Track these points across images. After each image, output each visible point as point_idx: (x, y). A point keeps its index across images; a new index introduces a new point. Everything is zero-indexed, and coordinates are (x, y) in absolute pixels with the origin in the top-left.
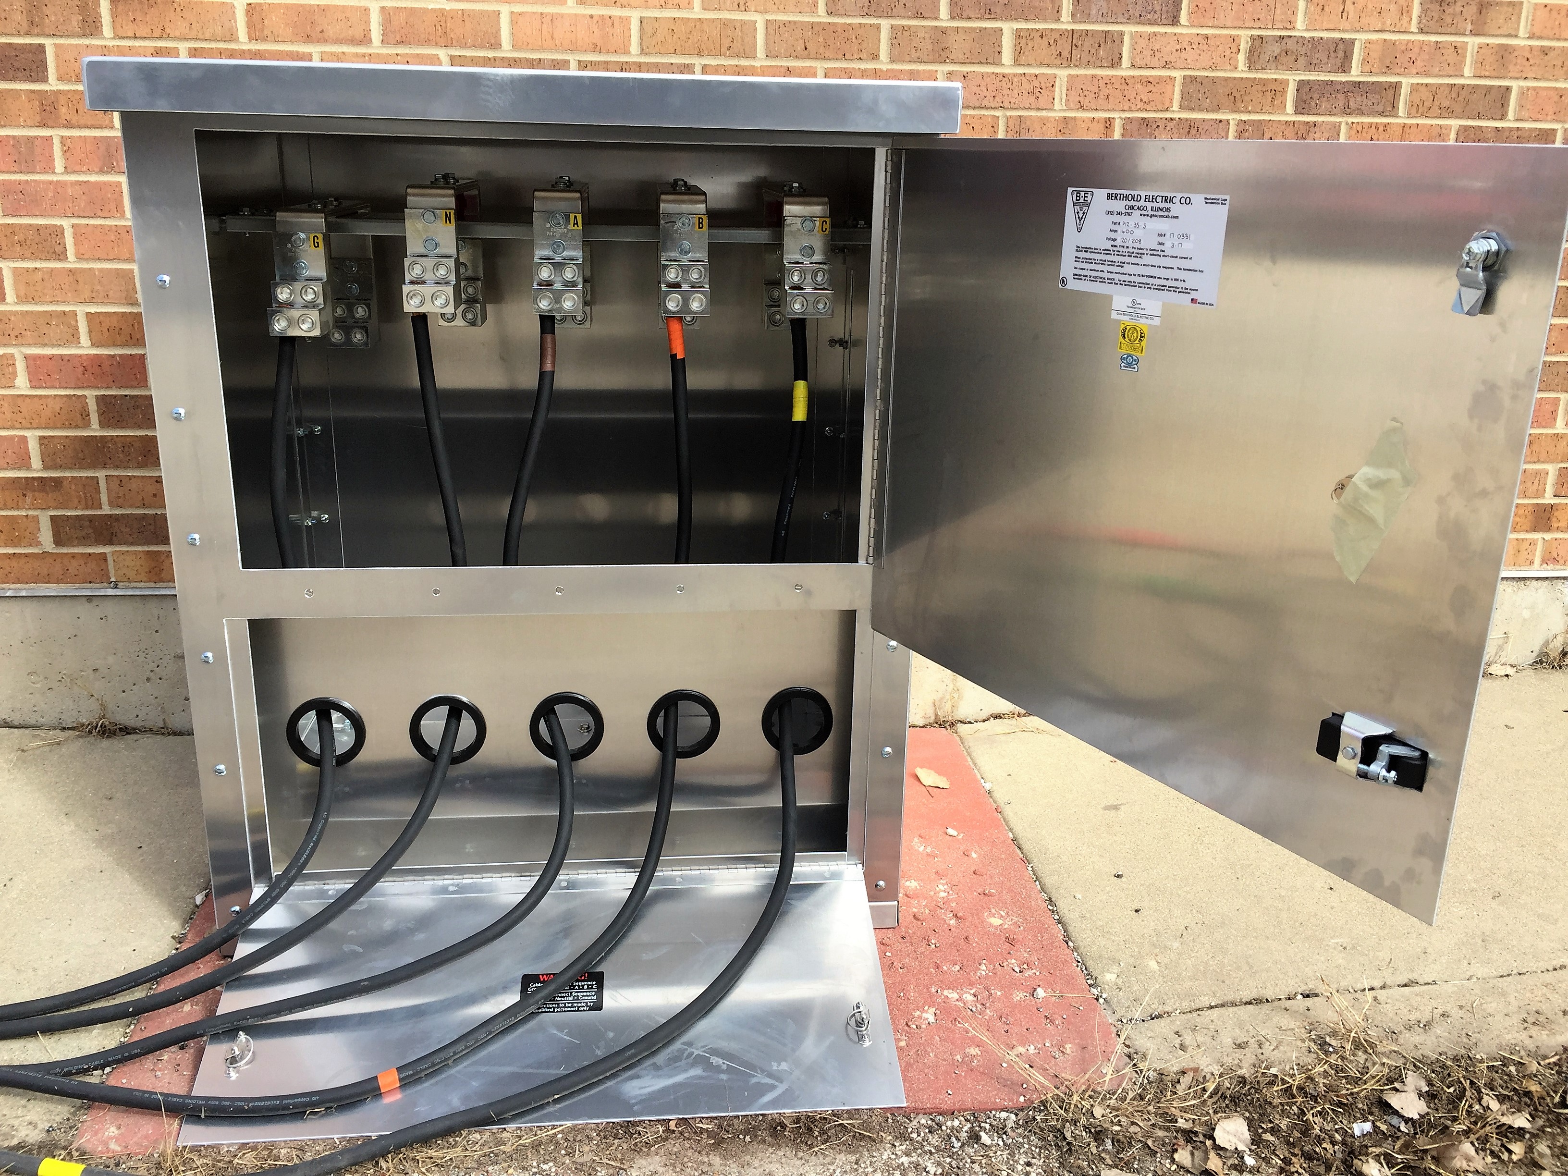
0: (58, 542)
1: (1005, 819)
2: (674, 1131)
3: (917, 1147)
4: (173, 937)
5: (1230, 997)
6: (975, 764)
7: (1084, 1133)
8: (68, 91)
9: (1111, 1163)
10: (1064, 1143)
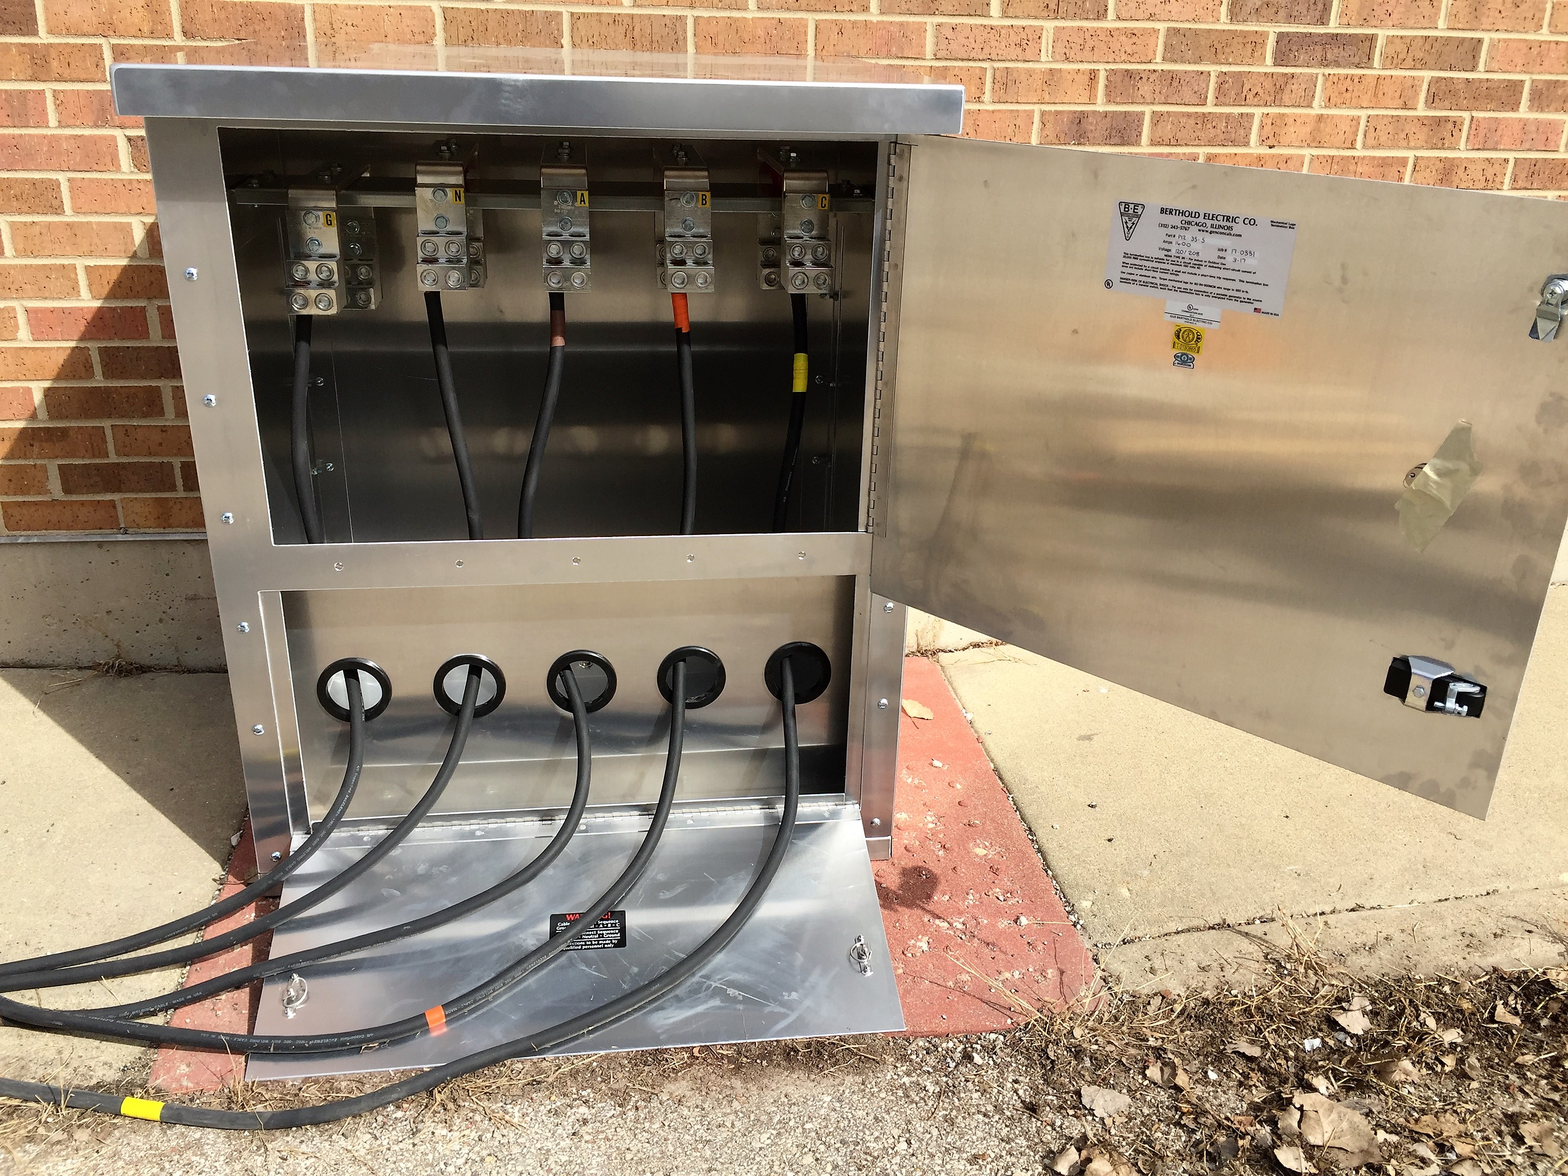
0: (67, 490)
1: (986, 750)
2: (697, 1058)
3: (916, 1068)
4: (215, 880)
5: (1195, 923)
6: (956, 694)
7: (1065, 1053)
8: (59, 44)
9: (1089, 1080)
10: (1048, 1062)
